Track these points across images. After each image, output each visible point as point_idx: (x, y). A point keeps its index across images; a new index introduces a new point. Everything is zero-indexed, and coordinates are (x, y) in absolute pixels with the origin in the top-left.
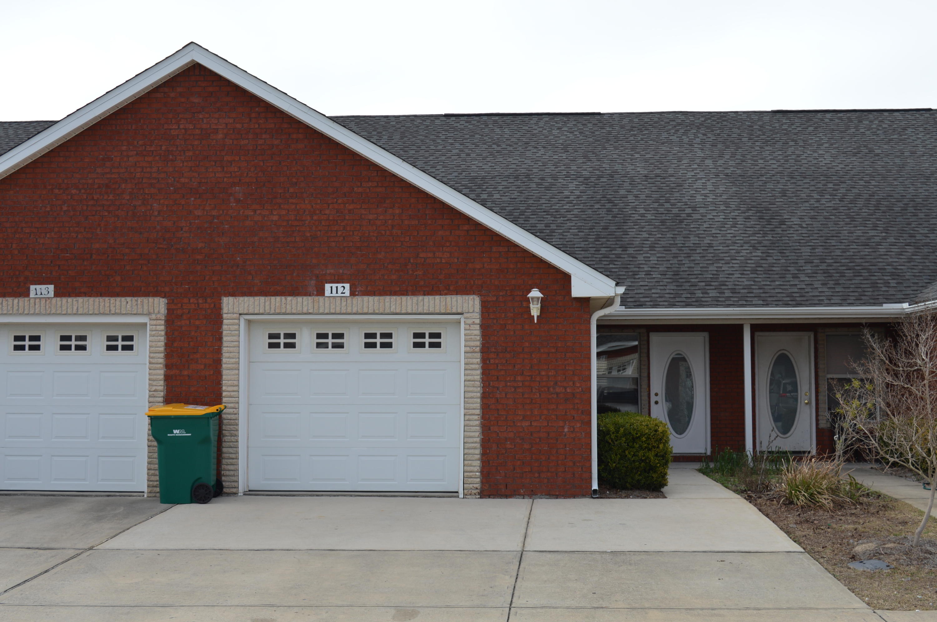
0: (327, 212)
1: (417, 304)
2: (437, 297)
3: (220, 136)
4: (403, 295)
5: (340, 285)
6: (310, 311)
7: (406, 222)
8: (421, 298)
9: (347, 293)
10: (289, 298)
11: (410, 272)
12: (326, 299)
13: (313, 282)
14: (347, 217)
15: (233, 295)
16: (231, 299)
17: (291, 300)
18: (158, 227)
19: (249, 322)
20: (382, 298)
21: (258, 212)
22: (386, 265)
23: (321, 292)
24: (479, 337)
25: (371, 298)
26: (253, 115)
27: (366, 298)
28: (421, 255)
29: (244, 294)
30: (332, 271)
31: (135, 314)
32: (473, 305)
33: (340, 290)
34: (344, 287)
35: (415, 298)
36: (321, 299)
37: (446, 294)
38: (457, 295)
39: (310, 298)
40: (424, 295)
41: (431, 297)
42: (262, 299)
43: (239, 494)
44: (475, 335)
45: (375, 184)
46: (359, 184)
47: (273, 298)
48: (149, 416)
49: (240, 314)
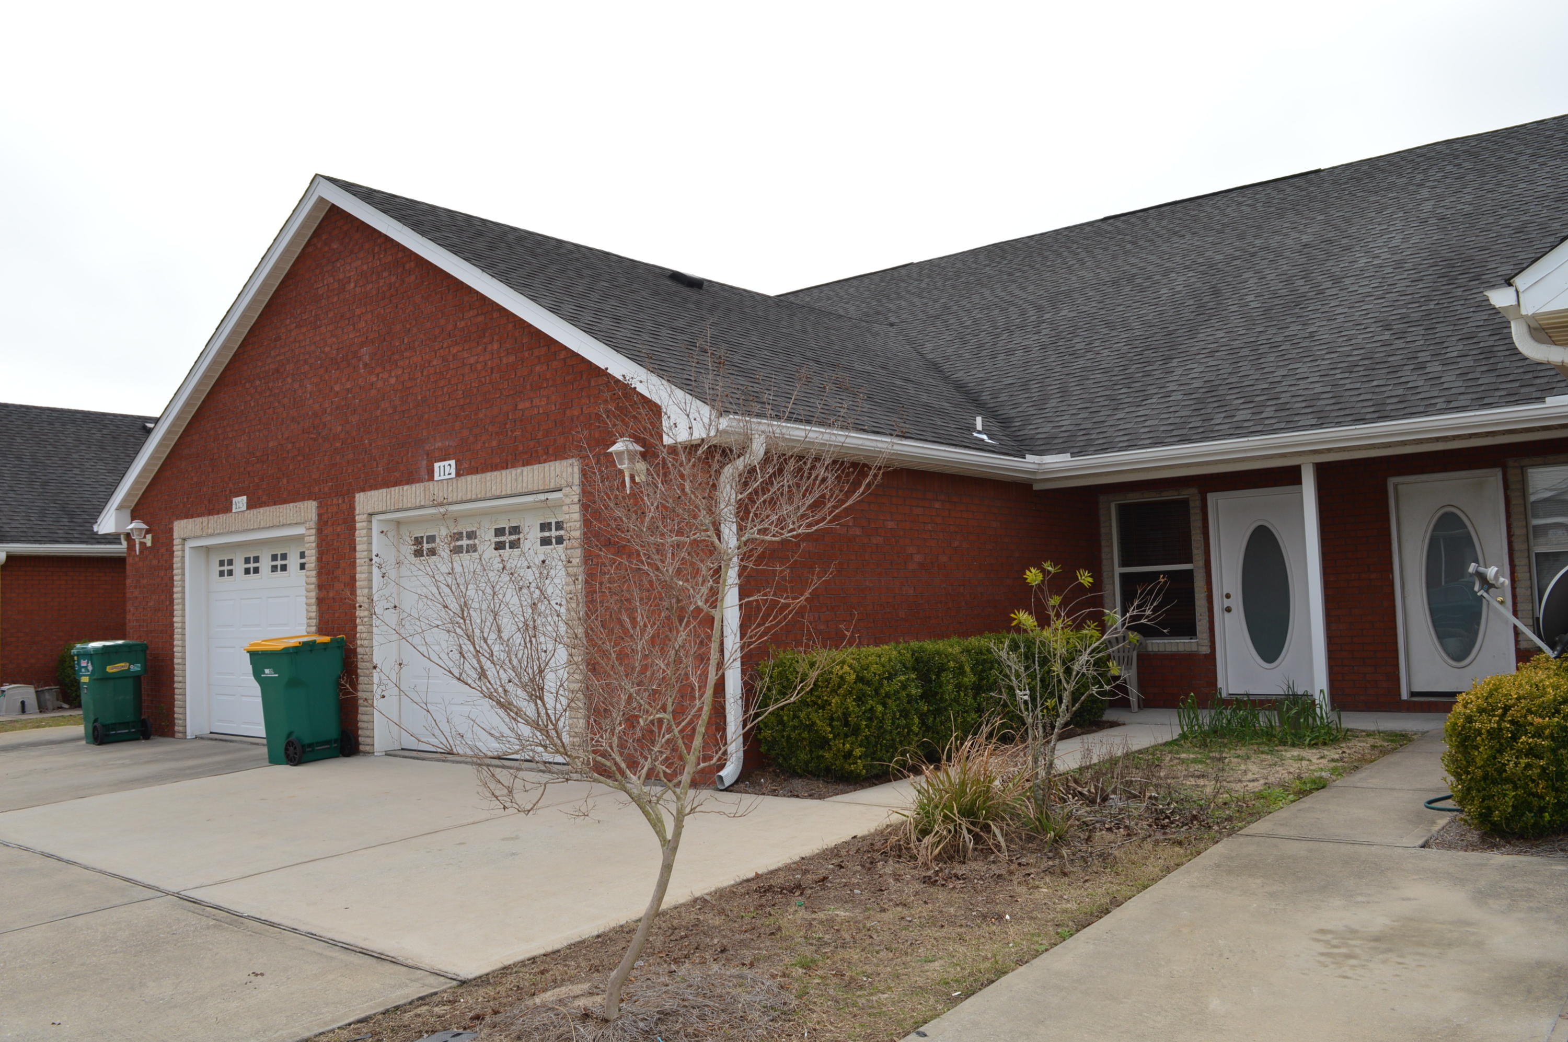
0: (435, 363)
1: (516, 480)
2: (536, 467)
3: (352, 285)
4: (503, 468)
5: (446, 463)
6: (422, 503)
7: (505, 361)
8: (519, 470)
9: (453, 475)
10: (406, 487)
11: (510, 433)
12: (436, 483)
13: (424, 463)
14: (451, 366)
15: (363, 490)
16: (362, 494)
17: (407, 490)
18: (310, 413)
19: (398, 523)
20: (483, 475)
21: (381, 375)
22: (487, 427)
23: (431, 477)
24: (579, 523)
25: (474, 477)
26: (376, 250)
27: (469, 478)
28: (520, 407)
29: (372, 488)
30: (440, 444)
31: (296, 523)
32: (573, 473)
33: (447, 468)
34: (450, 465)
35: (513, 471)
36: (431, 483)
37: (545, 461)
38: (556, 460)
39: (422, 484)
40: (524, 466)
41: (529, 467)
42: (385, 490)
43: (376, 754)
44: (575, 521)
45: (475, 312)
46: (461, 316)
47: (393, 489)
48: (248, 652)
49: (371, 515)
